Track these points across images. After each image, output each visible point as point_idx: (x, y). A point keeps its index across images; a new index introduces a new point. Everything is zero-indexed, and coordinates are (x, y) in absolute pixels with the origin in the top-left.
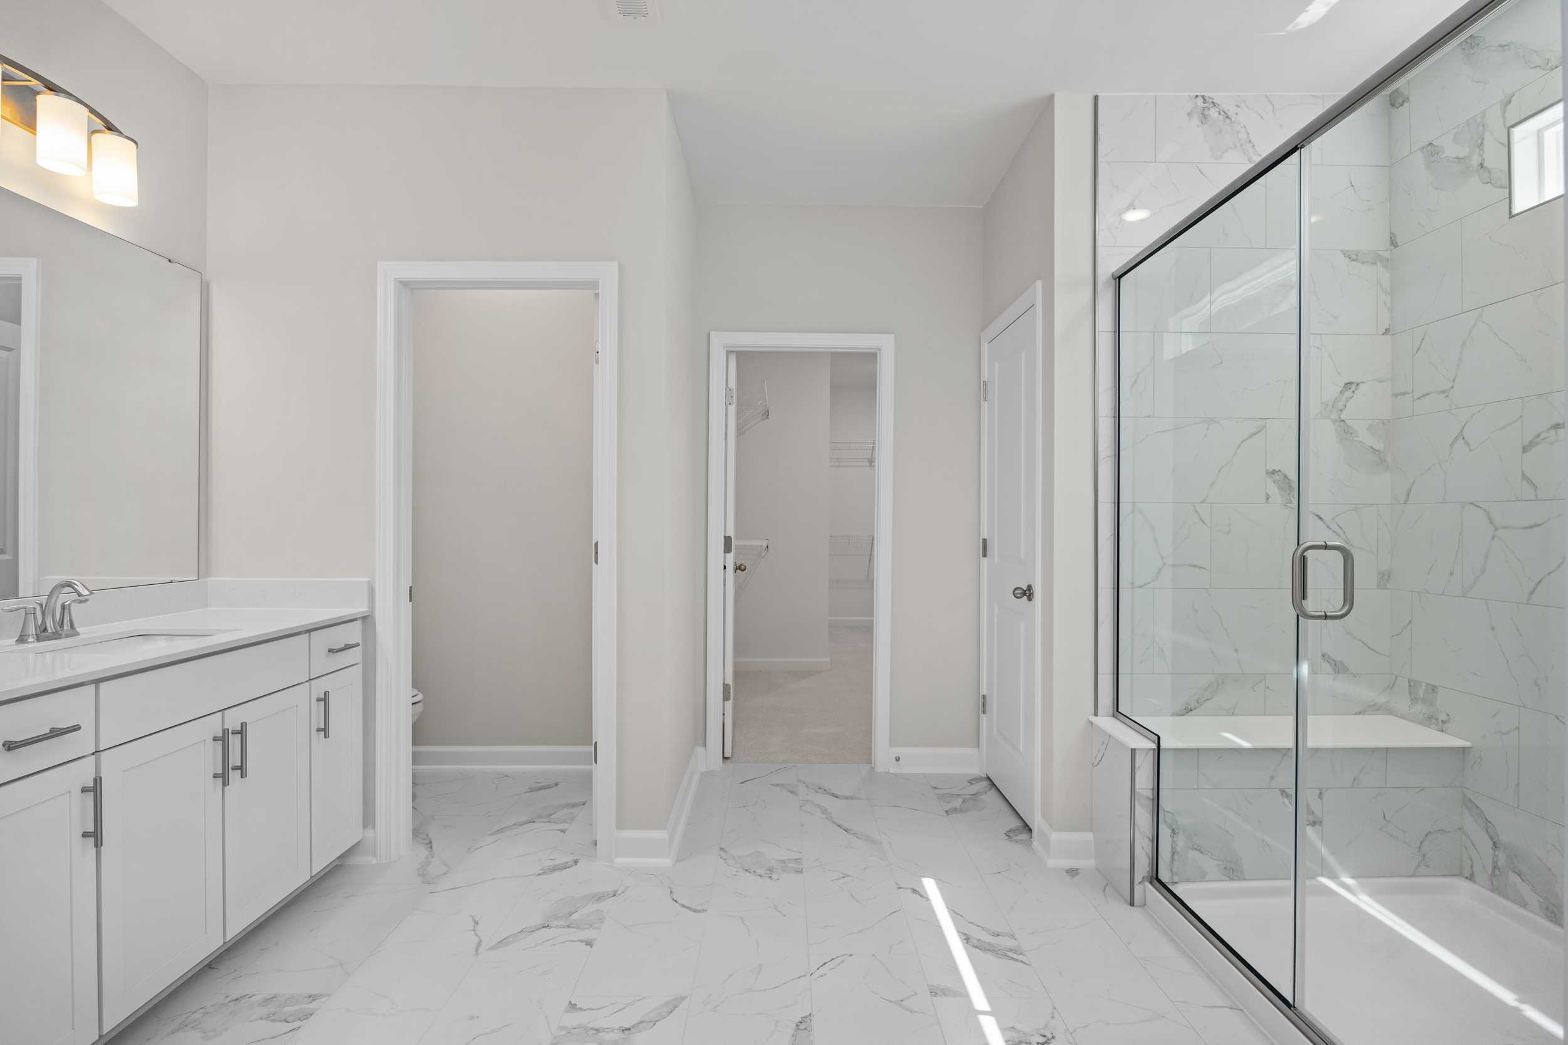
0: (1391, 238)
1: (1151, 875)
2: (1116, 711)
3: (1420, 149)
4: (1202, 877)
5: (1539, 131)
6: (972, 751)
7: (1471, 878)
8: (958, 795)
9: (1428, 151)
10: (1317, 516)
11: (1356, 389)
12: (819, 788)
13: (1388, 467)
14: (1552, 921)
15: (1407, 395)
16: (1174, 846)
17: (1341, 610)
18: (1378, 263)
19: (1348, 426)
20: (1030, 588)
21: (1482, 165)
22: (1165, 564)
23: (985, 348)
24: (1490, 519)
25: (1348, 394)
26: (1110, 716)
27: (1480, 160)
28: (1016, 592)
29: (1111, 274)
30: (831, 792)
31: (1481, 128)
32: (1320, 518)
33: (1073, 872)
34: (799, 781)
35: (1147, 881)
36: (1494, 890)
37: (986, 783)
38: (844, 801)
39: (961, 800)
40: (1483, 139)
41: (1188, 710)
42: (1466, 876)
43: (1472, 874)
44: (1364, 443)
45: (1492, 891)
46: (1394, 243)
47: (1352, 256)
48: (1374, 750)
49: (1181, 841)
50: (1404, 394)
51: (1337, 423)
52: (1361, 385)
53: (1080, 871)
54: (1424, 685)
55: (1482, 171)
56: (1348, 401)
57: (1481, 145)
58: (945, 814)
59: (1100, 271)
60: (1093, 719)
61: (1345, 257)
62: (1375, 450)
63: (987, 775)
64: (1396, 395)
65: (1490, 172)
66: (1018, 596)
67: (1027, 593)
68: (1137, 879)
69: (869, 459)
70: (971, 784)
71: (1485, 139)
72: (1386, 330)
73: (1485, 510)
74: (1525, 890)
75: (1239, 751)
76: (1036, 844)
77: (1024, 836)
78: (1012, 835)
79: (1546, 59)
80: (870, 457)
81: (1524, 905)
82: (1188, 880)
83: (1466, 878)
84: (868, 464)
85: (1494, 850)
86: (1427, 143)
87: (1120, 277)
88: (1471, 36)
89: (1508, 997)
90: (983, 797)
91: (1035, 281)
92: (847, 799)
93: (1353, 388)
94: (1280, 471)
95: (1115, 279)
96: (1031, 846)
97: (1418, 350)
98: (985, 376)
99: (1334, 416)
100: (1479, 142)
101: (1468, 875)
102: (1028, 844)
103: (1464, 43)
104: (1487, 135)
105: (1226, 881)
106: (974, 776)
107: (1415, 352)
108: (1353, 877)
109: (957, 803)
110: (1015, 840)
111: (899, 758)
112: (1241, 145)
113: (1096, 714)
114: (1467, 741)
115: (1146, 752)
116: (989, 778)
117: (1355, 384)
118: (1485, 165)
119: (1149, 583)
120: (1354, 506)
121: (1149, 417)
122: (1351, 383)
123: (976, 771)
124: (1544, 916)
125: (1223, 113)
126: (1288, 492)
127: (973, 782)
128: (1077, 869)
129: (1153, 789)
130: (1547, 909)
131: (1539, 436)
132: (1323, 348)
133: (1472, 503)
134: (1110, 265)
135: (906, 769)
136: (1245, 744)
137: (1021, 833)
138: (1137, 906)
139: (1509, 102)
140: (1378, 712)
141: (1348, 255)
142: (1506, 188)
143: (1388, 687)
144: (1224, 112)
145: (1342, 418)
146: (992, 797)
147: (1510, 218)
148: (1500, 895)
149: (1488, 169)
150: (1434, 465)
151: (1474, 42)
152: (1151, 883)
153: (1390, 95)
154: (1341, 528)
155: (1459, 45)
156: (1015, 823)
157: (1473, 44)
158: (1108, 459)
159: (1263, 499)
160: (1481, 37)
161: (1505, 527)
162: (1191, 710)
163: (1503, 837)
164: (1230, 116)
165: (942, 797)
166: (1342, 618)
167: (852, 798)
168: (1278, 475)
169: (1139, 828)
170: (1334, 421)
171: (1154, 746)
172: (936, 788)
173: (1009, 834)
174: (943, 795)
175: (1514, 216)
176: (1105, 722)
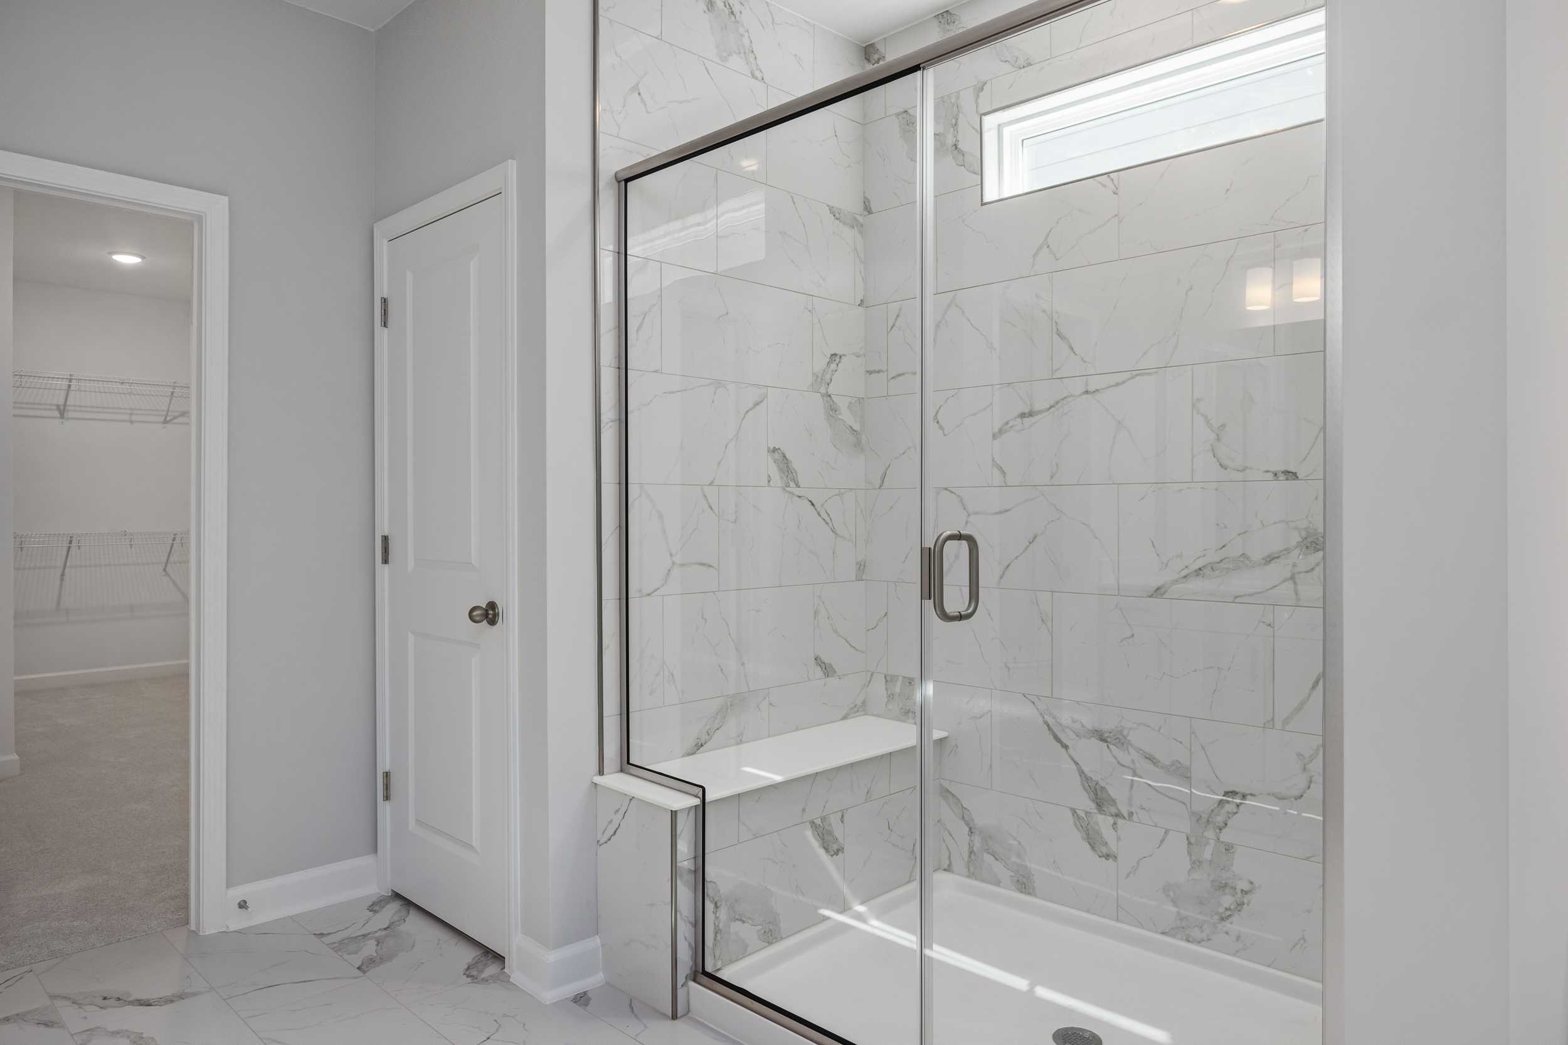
0: (864, 203)
1: (694, 969)
2: (627, 763)
3: (896, 114)
4: (744, 951)
5: (999, 125)
6: (367, 861)
7: (948, 869)
8: (364, 936)
9: (903, 118)
10: (811, 502)
11: (839, 362)
12: (105, 998)
13: (862, 449)
14: (1021, 892)
15: (882, 373)
16: (717, 924)
17: (968, 609)
18: (856, 228)
19: (833, 401)
20: (492, 606)
21: (956, 146)
22: (674, 563)
23: (382, 248)
24: (963, 505)
25: (833, 366)
26: (618, 772)
27: (954, 140)
28: (475, 613)
29: (614, 173)
30: (131, 999)
31: (955, 108)
32: (813, 504)
33: (581, 999)
34: (53, 997)
35: (691, 980)
36: (971, 875)
37: (394, 906)
38: (166, 1008)
39: (373, 943)
40: (957, 119)
41: (699, 746)
42: (943, 868)
43: (950, 865)
44: (846, 423)
45: (969, 877)
46: (868, 209)
47: (834, 212)
48: (882, 756)
49: (723, 914)
50: (879, 372)
51: (825, 398)
52: (843, 357)
53: (589, 994)
54: (901, 678)
55: (956, 152)
56: (833, 375)
57: (955, 125)
58: (361, 974)
59: (602, 165)
60: (598, 779)
61: (831, 213)
62: (853, 430)
63: (393, 891)
64: (870, 372)
65: (963, 155)
66: (478, 619)
67: (489, 614)
68: (681, 980)
69: (58, 406)
70: (375, 912)
71: (959, 120)
72: (861, 301)
73: (959, 496)
74: (998, 867)
75: (775, 787)
76: (516, 976)
77: (492, 969)
78: (474, 973)
79: (1015, 56)
80: (61, 402)
81: (997, 883)
82: (731, 962)
83: (945, 870)
84: (57, 414)
85: (970, 836)
86: (902, 110)
87: (627, 180)
88: (947, 11)
89: (1020, 984)
90: (403, 928)
91: (507, 160)
92: (172, 1001)
93: (837, 360)
94: (779, 448)
95: (619, 182)
96: (509, 982)
97: (892, 328)
98: (383, 288)
99: (823, 390)
100: (954, 121)
101: (946, 867)
102: (503, 979)
103: (940, 16)
104: (961, 117)
105: (767, 946)
106: (375, 899)
107: (889, 330)
108: (862, 903)
109: (369, 949)
110: (483, 979)
111: (245, 902)
112: (745, 53)
113: (601, 772)
114: (944, 731)
115: (686, 813)
116: (397, 896)
117: (838, 357)
118: (959, 146)
119: (658, 589)
120: (838, 491)
121: (656, 371)
122: (835, 355)
123: (373, 889)
124: (1016, 890)
125: (728, 6)
126: (787, 474)
127: (377, 908)
128: (585, 993)
129: (695, 858)
130: (1018, 881)
131: (1007, 423)
132: (814, 312)
133: (946, 489)
134: (613, 162)
135: (259, 917)
136: (778, 778)
137: (486, 965)
138: (681, 1017)
139: (982, 89)
140: (858, 714)
141: (832, 210)
142: (978, 174)
143: (864, 685)
144: (730, 6)
145: (829, 393)
146: (414, 924)
147: (982, 205)
148: (976, 879)
149: (962, 151)
150: (909, 448)
151: (950, 18)
152: (695, 980)
153: (865, 47)
154: (829, 515)
155: (935, 17)
156: (468, 955)
157: (949, 20)
158: (610, 424)
159: (765, 482)
160: (957, 15)
161: (976, 513)
162: (702, 746)
163: (979, 821)
164: (735, 12)
165: (340, 947)
166: (970, 617)
167: (181, 997)
168: (778, 453)
169: (681, 914)
170: (823, 396)
171: (697, 801)
172: (322, 935)
173: (471, 973)
174: (341, 942)
175: (986, 204)
176: (615, 781)
